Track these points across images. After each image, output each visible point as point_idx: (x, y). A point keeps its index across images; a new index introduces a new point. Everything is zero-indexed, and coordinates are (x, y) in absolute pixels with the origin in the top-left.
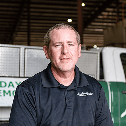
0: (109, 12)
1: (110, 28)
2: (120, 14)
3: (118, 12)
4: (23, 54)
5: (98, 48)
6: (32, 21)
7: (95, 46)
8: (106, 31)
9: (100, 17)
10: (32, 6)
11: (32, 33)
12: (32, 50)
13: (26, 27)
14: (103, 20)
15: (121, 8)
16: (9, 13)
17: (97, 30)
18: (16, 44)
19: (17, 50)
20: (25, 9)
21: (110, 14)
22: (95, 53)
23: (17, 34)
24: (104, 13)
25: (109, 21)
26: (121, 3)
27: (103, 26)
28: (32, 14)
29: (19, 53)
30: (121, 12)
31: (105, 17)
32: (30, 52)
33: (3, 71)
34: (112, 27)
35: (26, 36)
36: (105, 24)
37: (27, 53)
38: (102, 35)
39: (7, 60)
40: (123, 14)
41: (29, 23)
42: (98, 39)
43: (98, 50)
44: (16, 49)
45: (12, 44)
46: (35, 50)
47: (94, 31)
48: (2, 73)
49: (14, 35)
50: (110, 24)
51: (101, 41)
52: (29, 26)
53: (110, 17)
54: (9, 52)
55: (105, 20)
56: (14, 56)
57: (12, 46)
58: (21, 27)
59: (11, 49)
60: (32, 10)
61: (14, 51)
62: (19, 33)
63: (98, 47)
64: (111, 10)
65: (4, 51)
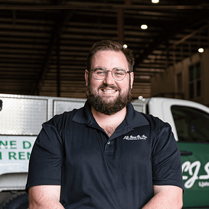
0: (156, 55)
1: (158, 75)
2: (171, 58)
3: (168, 55)
4: (52, 107)
5: (144, 100)
6: (62, 67)
7: (140, 98)
8: (153, 78)
9: (146, 61)
10: (62, 48)
11: (62, 82)
12: (62, 102)
13: (54, 74)
14: (150, 66)
15: (172, 50)
16: (34, 57)
17: (142, 77)
18: (42, 95)
19: (44, 103)
20: (54, 53)
21: (159, 57)
22: (140, 106)
23: (43, 83)
24: (150, 57)
25: (158, 66)
26: (172, 44)
27: (150, 72)
28: (62, 58)
29: (46, 107)
30: (172, 55)
31: (152, 61)
32: (59, 105)
33: (27, 128)
34: (161, 73)
35: (55, 85)
36: (152, 70)
37: (56, 106)
38: (148, 84)
39: (31, 115)
40: (174, 58)
41: (58, 69)
42: (143, 88)
43: (144, 102)
44: (42, 101)
45: (38, 95)
46: (66, 103)
47: (139, 79)
48: (25, 131)
49: (41, 84)
50: (158, 70)
51: (148, 90)
52: (58, 73)
53: (158, 62)
54: (34, 105)
55: (152, 66)
56: (40, 110)
57: (37, 97)
58: (49, 74)
59: (36, 101)
60: (62, 53)
61: (39, 104)
62: (46, 81)
63: (144, 98)
64: (159, 52)
65: (27, 104)
